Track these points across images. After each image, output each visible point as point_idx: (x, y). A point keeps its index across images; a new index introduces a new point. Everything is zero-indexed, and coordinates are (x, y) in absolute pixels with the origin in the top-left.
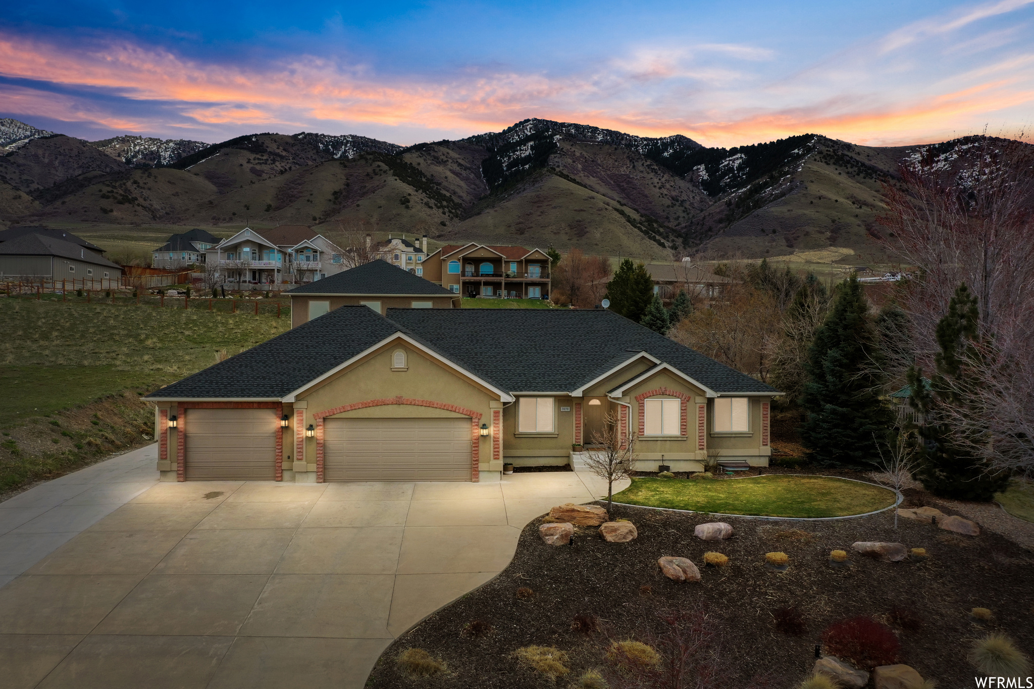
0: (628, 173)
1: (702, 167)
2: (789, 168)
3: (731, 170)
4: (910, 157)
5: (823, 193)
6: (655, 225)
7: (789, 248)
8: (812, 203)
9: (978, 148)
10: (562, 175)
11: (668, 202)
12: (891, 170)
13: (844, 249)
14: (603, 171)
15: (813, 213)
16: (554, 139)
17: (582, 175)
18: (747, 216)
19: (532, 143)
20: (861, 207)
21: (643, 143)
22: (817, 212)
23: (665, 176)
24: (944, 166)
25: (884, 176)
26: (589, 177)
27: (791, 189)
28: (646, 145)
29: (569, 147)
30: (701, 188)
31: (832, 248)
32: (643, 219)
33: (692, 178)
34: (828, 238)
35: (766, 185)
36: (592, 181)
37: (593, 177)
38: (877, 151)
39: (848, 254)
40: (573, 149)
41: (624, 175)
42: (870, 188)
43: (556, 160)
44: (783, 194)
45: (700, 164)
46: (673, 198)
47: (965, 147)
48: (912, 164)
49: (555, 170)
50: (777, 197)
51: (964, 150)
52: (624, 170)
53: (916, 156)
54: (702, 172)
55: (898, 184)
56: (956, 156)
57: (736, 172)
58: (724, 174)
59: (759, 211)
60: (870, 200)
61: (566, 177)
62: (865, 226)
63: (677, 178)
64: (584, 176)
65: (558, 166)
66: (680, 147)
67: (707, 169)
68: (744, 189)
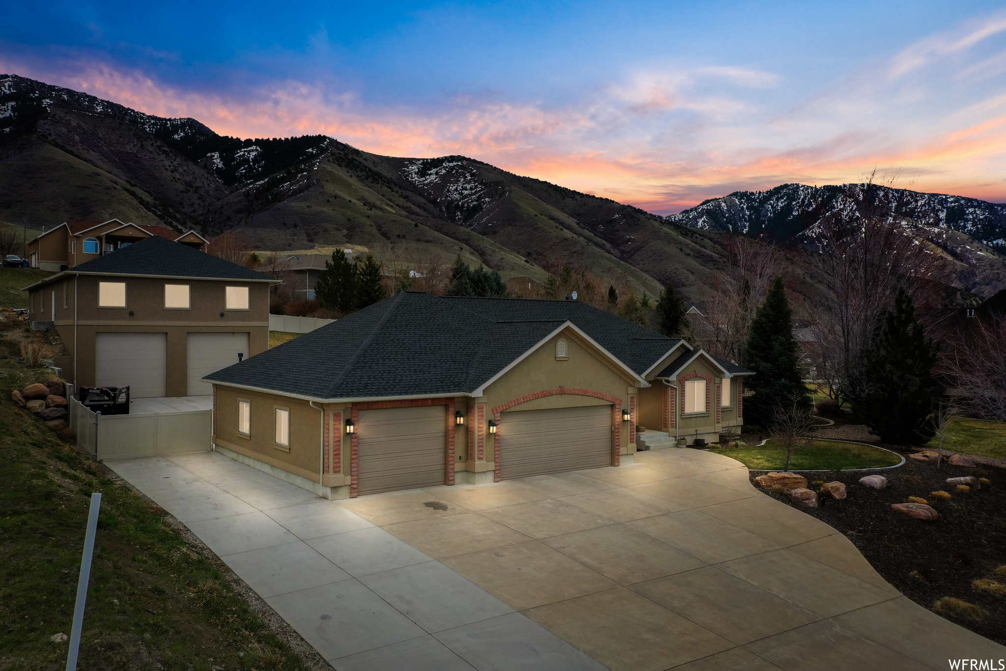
0: (135, 151)
1: (216, 155)
2: (305, 165)
3: (247, 161)
4: (408, 168)
5: (338, 192)
6: (171, 210)
7: (308, 243)
8: (328, 201)
9: (462, 167)
10: (56, 145)
11: (181, 187)
12: (394, 178)
13: (359, 247)
14: (106, 147)
15: (330, 211)
16: (43, 104)
17: (80, 148)
18: (268, 209)
19: (13, 103)
20: (371, 209)
21: (150, 121)
22: (334, 210)
23: (178, 160)
24: (436, 179)
25: (389, 183)
26: (89, 151)
27: (308, 186)
28: (153, 124)
29: (63, 115)
30: (215, 176)
31: (348, 245)
32: (157, 203)
33: (206, 164)
34: (344, 236)
35: (283, 180)
36: (93, 155)
37: (94, 151)
38: (381, 159)
39: (364, 251)
40: (68, 118)
41: (131, 153)
42: (377, 192)
43: (47, 127)
44: (300, 190)
45: (214, 152)
46: (186, 183)
47: (451, 164)
48: (410, 174)
49: (47, 138)
50: (295, 192)
51: (450, 166)
52: (129, 148)
53: (413, 168)
54: (217, 159)
55: (400, 191)
56: (444, 171)
57: (251, 164)
58: (240, 164)
59: (280, 205)
60: (378, 203)
61: (62, 148)
62: (377, 226)
63: (190, 163)
64: (83, 149)
65: (50, 135)
66: (191, 131)
67: (221, 157)
68: (262, 182)
